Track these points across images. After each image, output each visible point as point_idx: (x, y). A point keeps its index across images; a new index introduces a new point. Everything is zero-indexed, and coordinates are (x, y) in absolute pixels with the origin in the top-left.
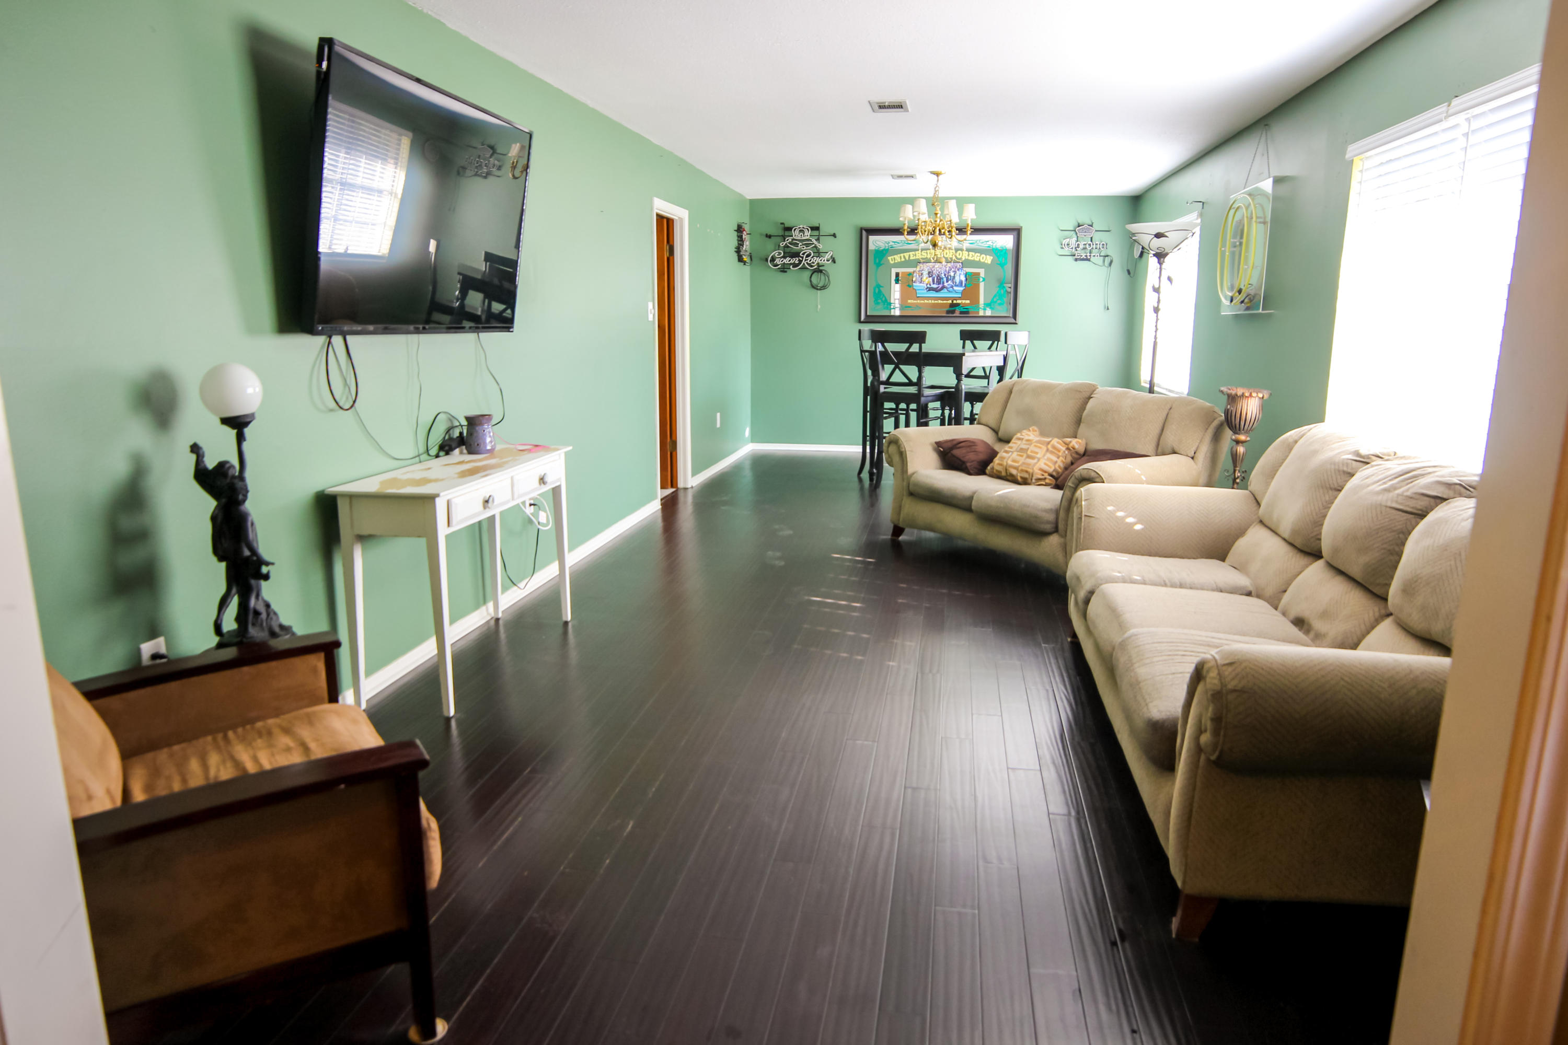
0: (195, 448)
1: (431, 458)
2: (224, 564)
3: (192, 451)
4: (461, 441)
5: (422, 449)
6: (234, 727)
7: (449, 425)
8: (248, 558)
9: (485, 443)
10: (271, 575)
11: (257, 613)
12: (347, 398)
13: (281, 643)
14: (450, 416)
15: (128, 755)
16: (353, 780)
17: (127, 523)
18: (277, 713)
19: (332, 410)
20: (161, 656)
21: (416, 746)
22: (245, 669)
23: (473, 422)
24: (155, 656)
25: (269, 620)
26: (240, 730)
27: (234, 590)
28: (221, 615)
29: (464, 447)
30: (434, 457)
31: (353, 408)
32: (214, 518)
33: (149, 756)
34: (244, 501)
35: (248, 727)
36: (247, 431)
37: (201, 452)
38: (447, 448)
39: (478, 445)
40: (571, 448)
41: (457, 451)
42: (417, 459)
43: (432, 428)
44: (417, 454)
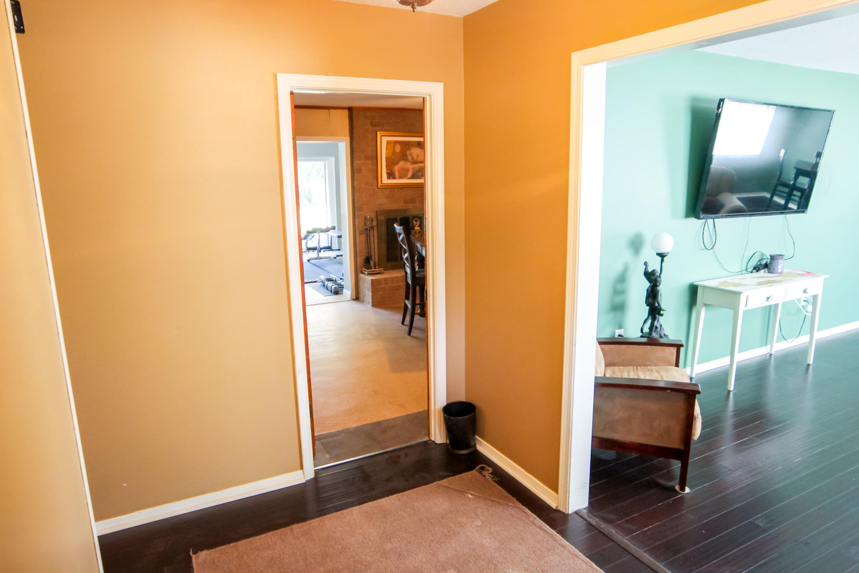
0: (646, 264)
1: (748, 272)
2: (648, 307)
3: (645, 264)
4: (766, 266)
5: (744, 268)
6: (640, 366)
7: (761, 258)
8: (656, 307)
9: (777, 268)
10: (664, 315)
11: (656, 328)
12: (711, 244)
13: (662, 341)
14: (762, 254)
15: (607, 365)
16: (673, 390)
17: (619, 287)
18: (656, 365)
19: (703, 249)
20: (622, 336)
21: (698, 386)
22: (648, 346)
23: (772, 258)
24: (619, 335)
25: (661, 331)
26: (642, 367)
27: (650, 317)
28: (644, 326)
29: (767, 269)
30: (750, 272)
31: (713, 249)
32: (647, 290)
33: (613, 367)
34: (659, 286)
35: (645, 367)
36: (665, 258)
37: (647, 265)
38: (757, 269)
39: (774, 269)
40: (829, 276)
41: (763, 271)
42: (740, 273)
43: (751, 259)
44: (741, 270)
